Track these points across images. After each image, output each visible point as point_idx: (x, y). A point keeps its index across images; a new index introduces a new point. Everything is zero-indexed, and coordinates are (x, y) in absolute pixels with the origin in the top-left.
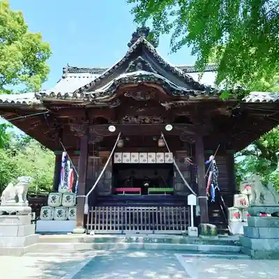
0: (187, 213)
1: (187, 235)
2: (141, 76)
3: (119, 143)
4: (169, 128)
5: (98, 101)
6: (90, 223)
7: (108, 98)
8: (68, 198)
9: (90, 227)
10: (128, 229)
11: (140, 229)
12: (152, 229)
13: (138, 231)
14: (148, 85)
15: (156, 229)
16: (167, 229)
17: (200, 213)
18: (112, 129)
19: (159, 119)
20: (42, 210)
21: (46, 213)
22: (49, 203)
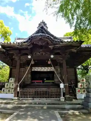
3: (33, 62)
4: (52, 56)
5: (23, 45)
6: (20, 95)
7: (27, 44)
8: (13, 85)
10: (36, 98)
11: (41, 98)
12: (45, 98)
14: (44, 39)
15: (47, 98)
16: (52, 98)
17: (65, 91)
18: (29, 57)
19: (48, 53)
20: (3, 90)
21: (4, 90)
22: (5, 87)
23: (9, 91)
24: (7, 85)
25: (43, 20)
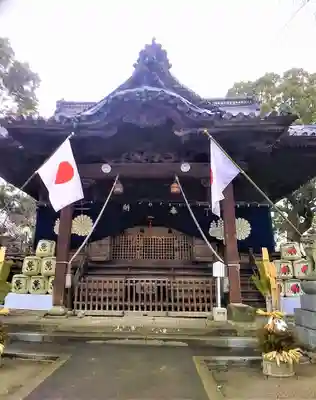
0: (213, 287)
1: (212, 318)
3: (117, 188)
4: (185, 168)
6: (78, 300)
8: (49, 265)
9: (78, 305)
10: (132, 309)
11: (148, 310)
12: (164, 309)
13: (145, 312)
15: (170, 309)
16: (187, 309)
17: (229, 287)
19: (173, 156)
20: (14, 281)
21: (18, 283)
22: (24, 270)
23: (36, 284)
24: (30, 264)
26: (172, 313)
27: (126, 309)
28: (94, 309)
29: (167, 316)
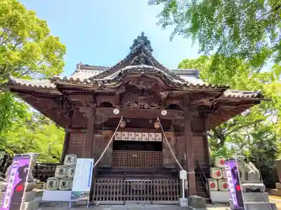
0: (179, 186)
1: (179, 205)
2: (144, 68)
3: (122, 124)
4: (164, 113)
6: (96, 194)
9: (95, 198)
10: (130, 200)
11: (140, 200)
12: (150, 199)
13: (138, 201)
14: (149, 76)
15: (153, 199)
16: (163, 199)
17: (188, 185)
18: (116, 111)
19: (156, 105)
20: (48, 181)
21: (51, 183)
23: (64, 184)
24: (61, 171)
25: (143, 34)
26: (154, 202)
27: (126, 199)
28: (106, 200)
29: (152, 204)
